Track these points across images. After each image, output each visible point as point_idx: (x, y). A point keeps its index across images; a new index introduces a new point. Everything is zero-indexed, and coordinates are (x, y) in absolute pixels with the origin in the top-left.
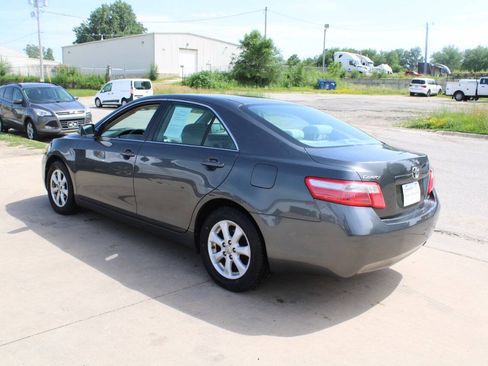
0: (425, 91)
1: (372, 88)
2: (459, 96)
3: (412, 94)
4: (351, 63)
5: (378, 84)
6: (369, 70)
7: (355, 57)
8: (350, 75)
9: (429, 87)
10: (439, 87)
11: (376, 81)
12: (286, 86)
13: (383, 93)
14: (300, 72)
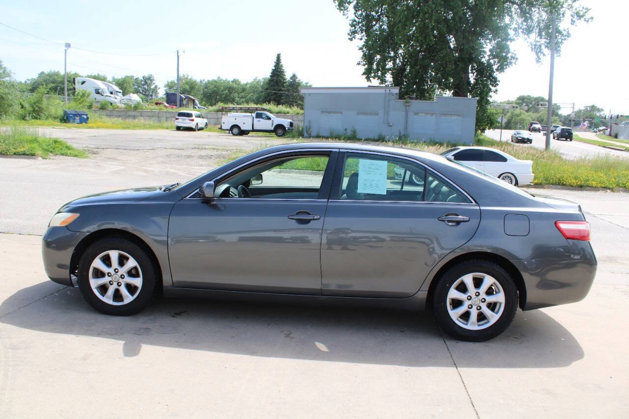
0: (192, 125)
1: (129, 121)
2: (236, 131)
3: (179, 128)
4: (97, 92)
5: (134, 117)
6: (118, 99)
7: (101, 85)
8: (99, 105)
9: (197, 120)
10: (205, 121)
11: (132, 113)
12: (23, 118)
13: (145, 127)
14: (39, 101)
